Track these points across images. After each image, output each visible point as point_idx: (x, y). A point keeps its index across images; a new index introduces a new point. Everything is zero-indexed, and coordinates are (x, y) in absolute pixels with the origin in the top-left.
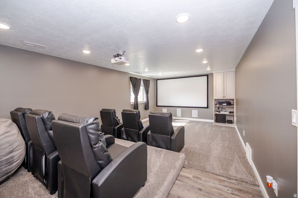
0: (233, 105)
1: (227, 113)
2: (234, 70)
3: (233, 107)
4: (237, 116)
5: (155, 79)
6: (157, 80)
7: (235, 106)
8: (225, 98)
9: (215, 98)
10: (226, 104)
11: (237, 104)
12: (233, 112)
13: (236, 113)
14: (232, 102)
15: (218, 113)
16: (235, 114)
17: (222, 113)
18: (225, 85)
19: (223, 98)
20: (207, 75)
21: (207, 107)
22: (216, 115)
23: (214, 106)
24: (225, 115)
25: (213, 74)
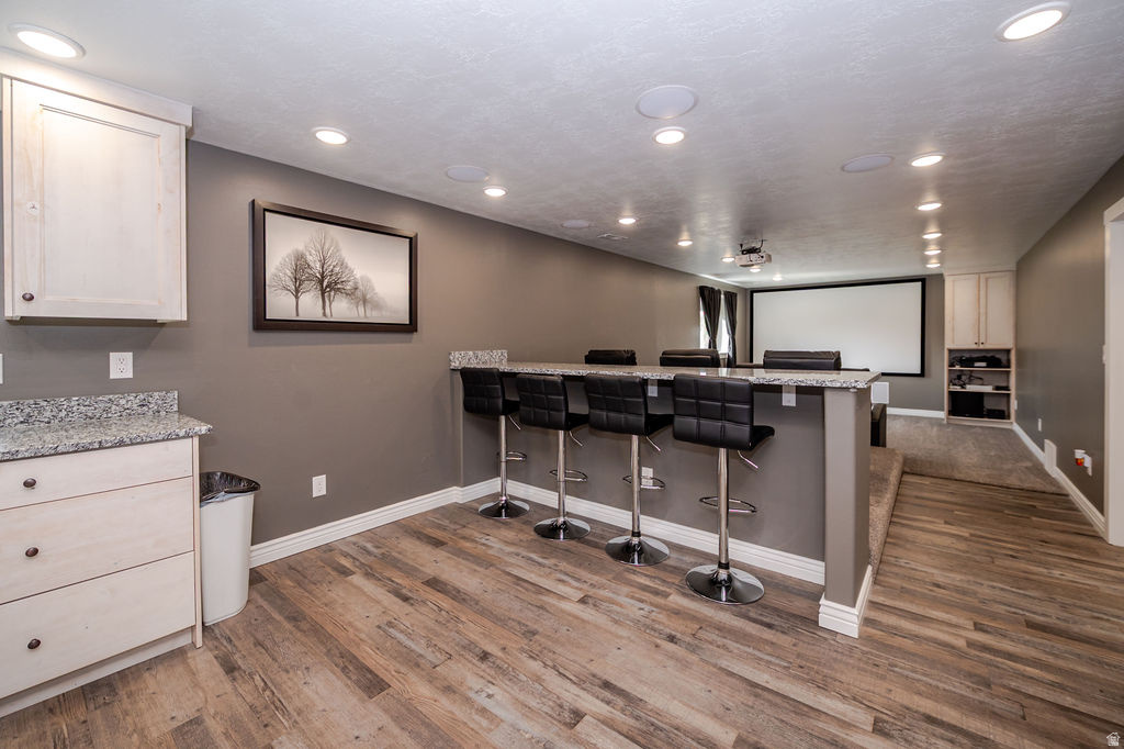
0: (1009, 367)
1: (988, 389)
2: (1013, 266)
3: (1009, 372)
4: (1018, 397)
5: (746, 289)
6: (753, 291)
7: (1013, 369)
8: (981, 347)
9: (949, 344)
10: (984, 364)
11: (1019, 364)
12: (1007, 388)
13: (1017, 389)
14: (1003, 358)
15: (958, 389)
16: (1013, 392)
17: (970, 388)
18: (982, 311)
19: (975, 347)
20: (923, 280)
21: (922, 375)
22: (951, 394)
23: (946, 368)
24: (981, 395)
25: (942, 275)
